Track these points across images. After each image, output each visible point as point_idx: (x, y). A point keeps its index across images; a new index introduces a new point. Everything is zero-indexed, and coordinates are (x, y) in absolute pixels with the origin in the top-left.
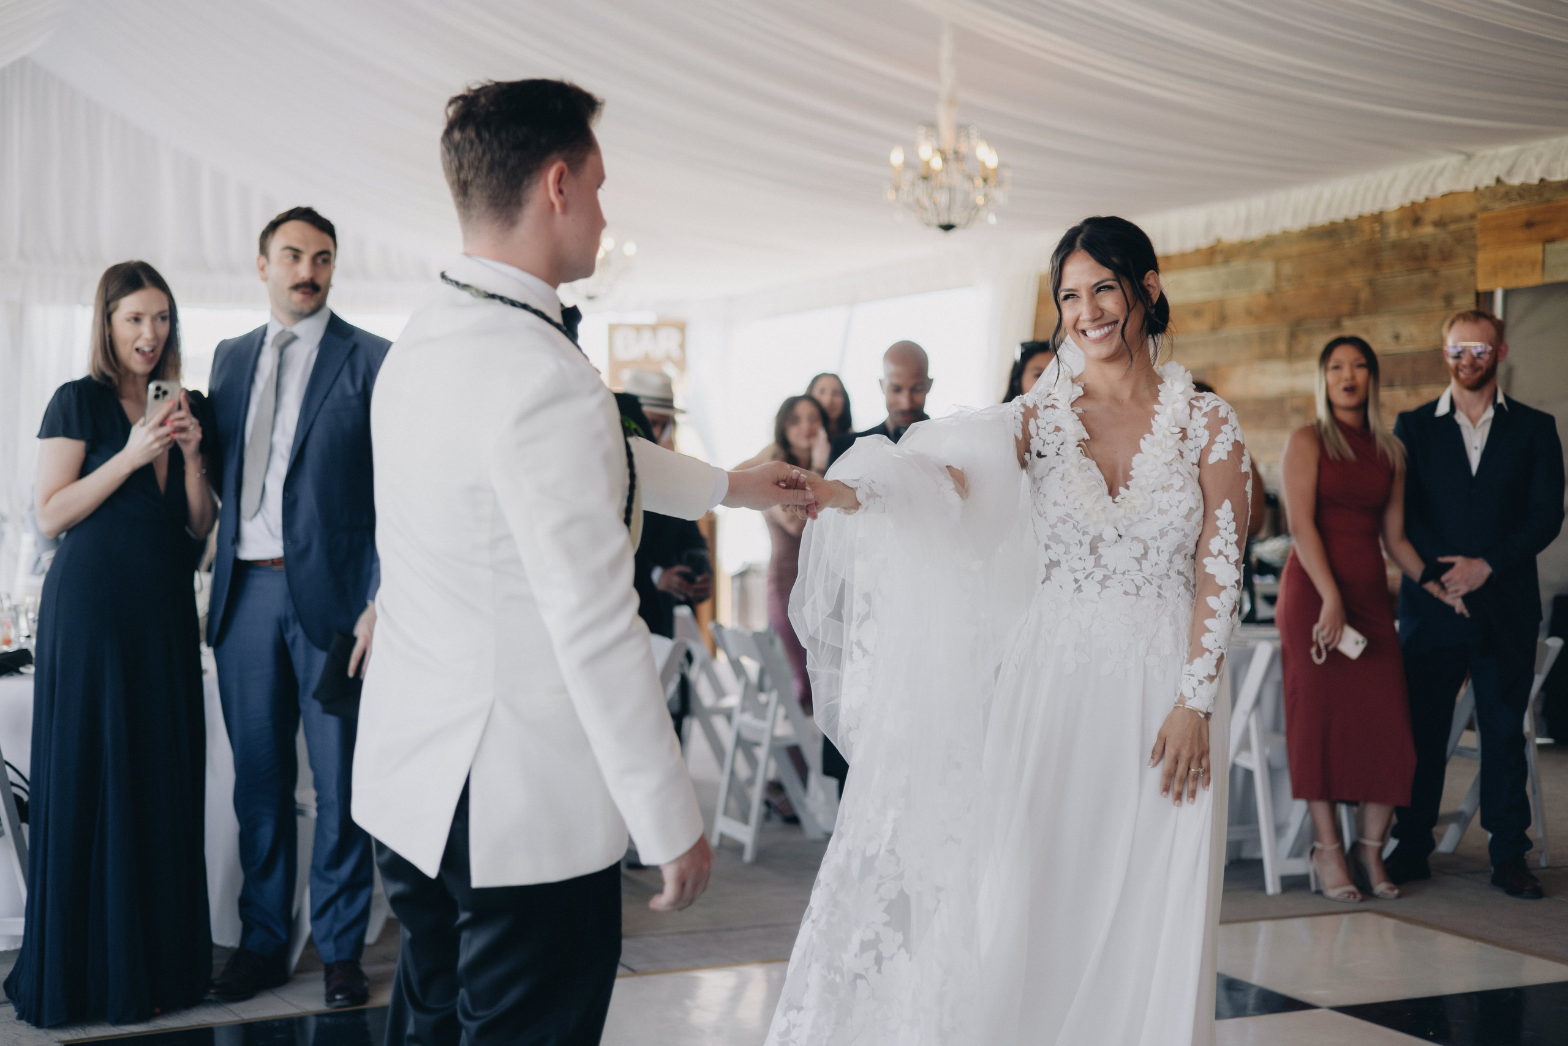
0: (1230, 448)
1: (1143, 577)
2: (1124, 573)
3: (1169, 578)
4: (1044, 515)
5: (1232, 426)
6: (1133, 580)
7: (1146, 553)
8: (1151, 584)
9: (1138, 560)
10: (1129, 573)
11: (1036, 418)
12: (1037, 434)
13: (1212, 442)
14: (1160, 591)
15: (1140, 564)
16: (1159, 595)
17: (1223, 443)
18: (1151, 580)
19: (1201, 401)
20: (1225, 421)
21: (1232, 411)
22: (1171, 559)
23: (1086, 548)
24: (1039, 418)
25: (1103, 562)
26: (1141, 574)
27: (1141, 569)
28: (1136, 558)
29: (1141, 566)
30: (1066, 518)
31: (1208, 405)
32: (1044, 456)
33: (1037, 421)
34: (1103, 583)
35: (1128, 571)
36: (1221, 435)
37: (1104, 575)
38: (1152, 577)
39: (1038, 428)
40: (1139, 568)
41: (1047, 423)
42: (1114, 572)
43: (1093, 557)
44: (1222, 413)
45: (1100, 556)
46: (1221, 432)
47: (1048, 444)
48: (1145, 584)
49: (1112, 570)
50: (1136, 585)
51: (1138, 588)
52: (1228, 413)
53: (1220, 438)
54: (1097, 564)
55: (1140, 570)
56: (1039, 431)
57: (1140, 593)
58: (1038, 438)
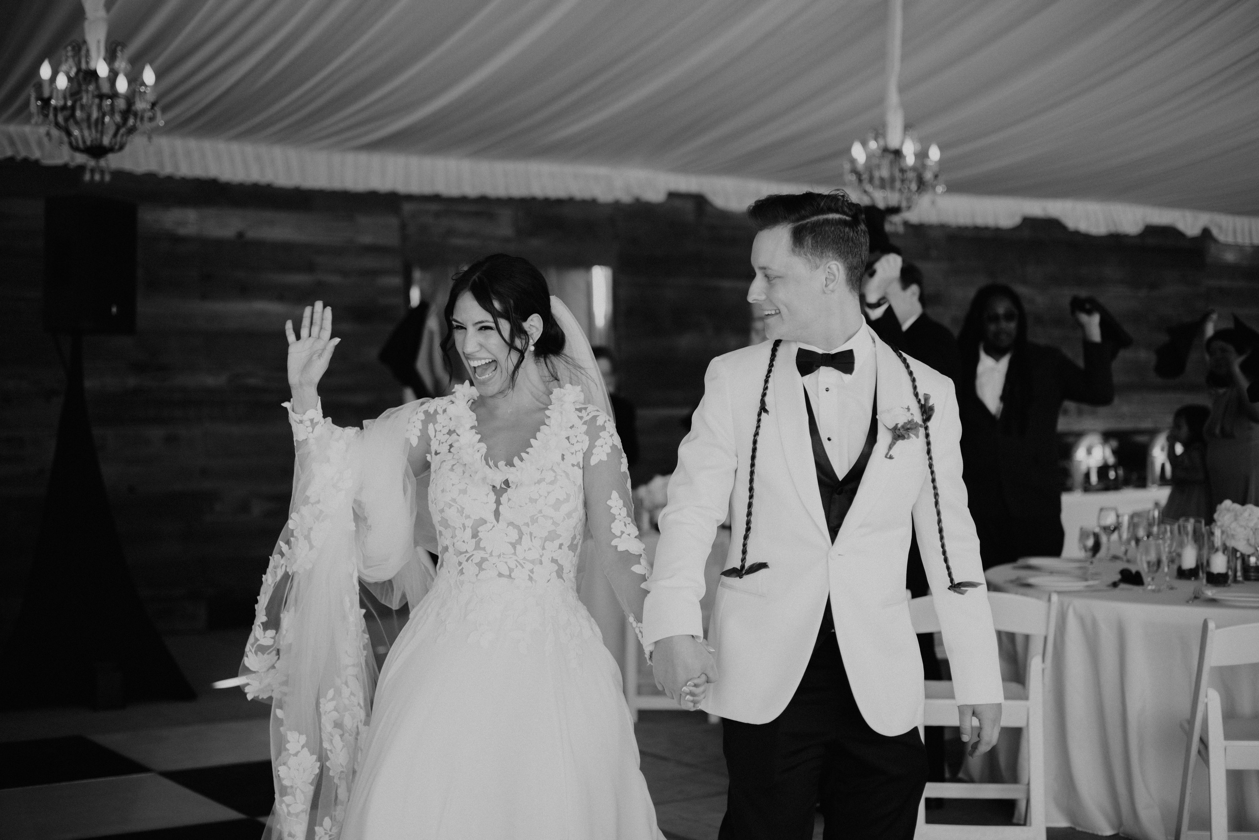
0: (609, 451)
1: (516, 560)
2: (499, 556)
3: (541, 563)
4: (435, 501)
5: (609, 432)
6: (506, 563)
7: (521, 538)
8: (523, 567)
9: (514, 545)
10: (504, 556)
11: (435, 422)
12: (435, 436)
13: (591, 447)
14: (531, 574)
15: (515, 548)
16: (531, 579)
17: (602, 446)
18: (523, 564)
19: (583, 411)
20: (603, 428)
21: (609, 420)
22: (544, 546)
23: (469, 532)
24: (437, 422)
25: (482, 545)
26: (515, 558)
27: (515, 552)
28: (511, 543)
29: (515, 550)
30: (453, 504)
31: (588, 414)
32: (439, 453)
33: (435, 426)
34: (479, 565)
35: (504, 554)
36: (600, 440)
37: (481, 558)
38: (524, 561)
39: (436, 431)
40: (513, 551)
41: (443, 427)
42: (491, 555)
43: (474, 540)
44: (600, 422)
45: (481, 539)
46: (600, 437)
47: (442, 443)
48: (517, 566)
49: (489, 552)
50: (509, 567)
51: (511, 570)
52: (605, 422)
53: (598, 443)
54: (478, 547)
55: (515, 554)
56: (437, 433)
57: (512, 575)
58: (435, 439)
